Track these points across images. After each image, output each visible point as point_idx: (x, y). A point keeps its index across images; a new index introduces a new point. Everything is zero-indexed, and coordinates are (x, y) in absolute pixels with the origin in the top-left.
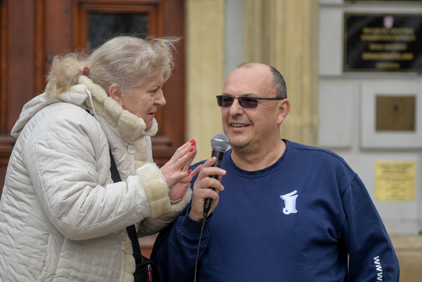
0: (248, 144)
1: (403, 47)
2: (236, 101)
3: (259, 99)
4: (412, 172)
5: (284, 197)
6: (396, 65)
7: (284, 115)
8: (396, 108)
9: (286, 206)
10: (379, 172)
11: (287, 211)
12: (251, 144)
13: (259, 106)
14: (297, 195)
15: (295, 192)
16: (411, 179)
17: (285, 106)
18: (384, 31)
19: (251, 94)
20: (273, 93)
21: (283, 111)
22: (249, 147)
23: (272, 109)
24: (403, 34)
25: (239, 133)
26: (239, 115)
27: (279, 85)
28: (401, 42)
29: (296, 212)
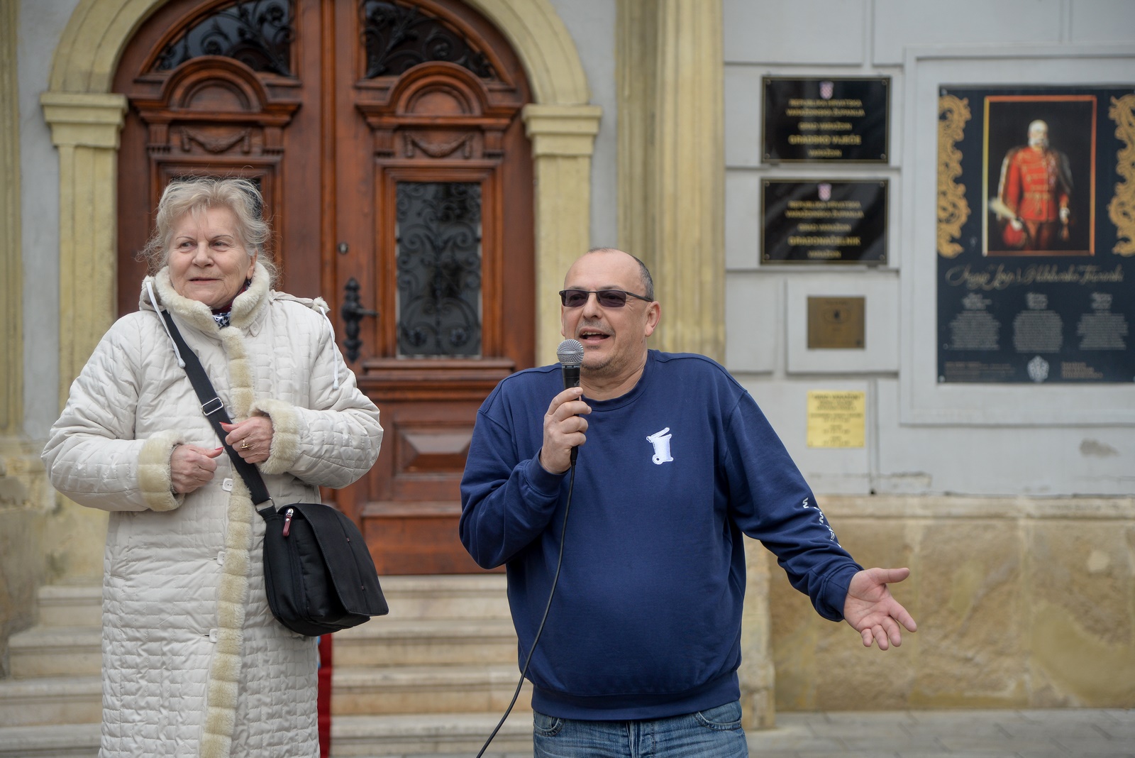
0: (608, 364)
1: (847, 228)
2: (592, 298)
3: (628, 293)
4: (859, 405)
5: (652, 438)
6: (837, 254)
7: (653, 324)
8: (837, 315)
9: (656, 452)
10: (813, 406)
11: (658, 459)
12: (612, 364)
13: (626, 306)
14: (670, 435)
15: (667, 429)
16: (859, 415)
17: (654, 312)
18: (818, 205)
19: (615, 287)
20: (642, 290)
21: (652, 319)
22: (608, 367)
23: (639, 313)
24: (846, 209)
25: (596, 347)
26: (596, 316)
27: (647, 281)
28: (843, 221)
29: (671, 459)
